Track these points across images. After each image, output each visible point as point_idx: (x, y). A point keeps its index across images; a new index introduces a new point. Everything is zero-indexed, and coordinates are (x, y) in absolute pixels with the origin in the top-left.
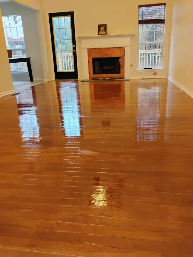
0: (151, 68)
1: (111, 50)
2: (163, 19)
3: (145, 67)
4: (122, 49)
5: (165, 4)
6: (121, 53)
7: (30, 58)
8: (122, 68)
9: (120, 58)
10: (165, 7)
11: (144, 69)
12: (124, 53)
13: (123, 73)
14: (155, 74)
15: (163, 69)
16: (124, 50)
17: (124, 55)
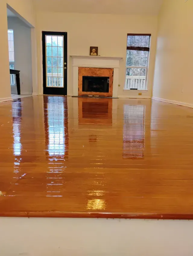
0: (137, 89)
1: (101, 70)
2: (148, 47)
3: (131, 88)
4: (111, 70)
5: (150, 35)
6: (110, 73)
7: (20, 71)
8: (110, 87)
9: (108, 78)
10: (150, 37)
11: (131, 89)
12: (113, 73)
13: (111, 92)
14: (140, 94)
15: (147, 91)
16: (113, 71)
17: (113, 76)
